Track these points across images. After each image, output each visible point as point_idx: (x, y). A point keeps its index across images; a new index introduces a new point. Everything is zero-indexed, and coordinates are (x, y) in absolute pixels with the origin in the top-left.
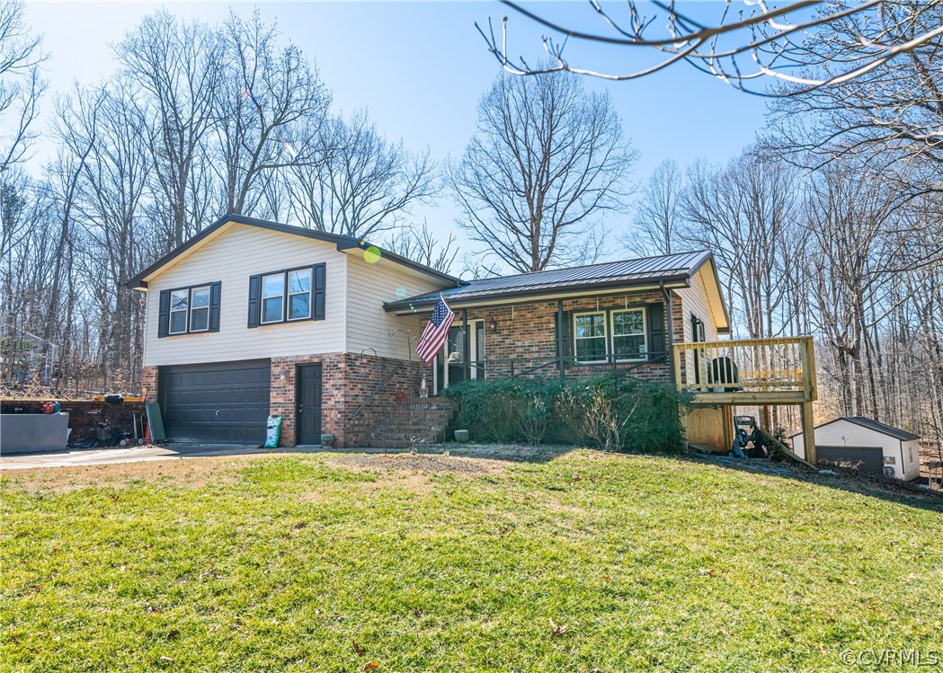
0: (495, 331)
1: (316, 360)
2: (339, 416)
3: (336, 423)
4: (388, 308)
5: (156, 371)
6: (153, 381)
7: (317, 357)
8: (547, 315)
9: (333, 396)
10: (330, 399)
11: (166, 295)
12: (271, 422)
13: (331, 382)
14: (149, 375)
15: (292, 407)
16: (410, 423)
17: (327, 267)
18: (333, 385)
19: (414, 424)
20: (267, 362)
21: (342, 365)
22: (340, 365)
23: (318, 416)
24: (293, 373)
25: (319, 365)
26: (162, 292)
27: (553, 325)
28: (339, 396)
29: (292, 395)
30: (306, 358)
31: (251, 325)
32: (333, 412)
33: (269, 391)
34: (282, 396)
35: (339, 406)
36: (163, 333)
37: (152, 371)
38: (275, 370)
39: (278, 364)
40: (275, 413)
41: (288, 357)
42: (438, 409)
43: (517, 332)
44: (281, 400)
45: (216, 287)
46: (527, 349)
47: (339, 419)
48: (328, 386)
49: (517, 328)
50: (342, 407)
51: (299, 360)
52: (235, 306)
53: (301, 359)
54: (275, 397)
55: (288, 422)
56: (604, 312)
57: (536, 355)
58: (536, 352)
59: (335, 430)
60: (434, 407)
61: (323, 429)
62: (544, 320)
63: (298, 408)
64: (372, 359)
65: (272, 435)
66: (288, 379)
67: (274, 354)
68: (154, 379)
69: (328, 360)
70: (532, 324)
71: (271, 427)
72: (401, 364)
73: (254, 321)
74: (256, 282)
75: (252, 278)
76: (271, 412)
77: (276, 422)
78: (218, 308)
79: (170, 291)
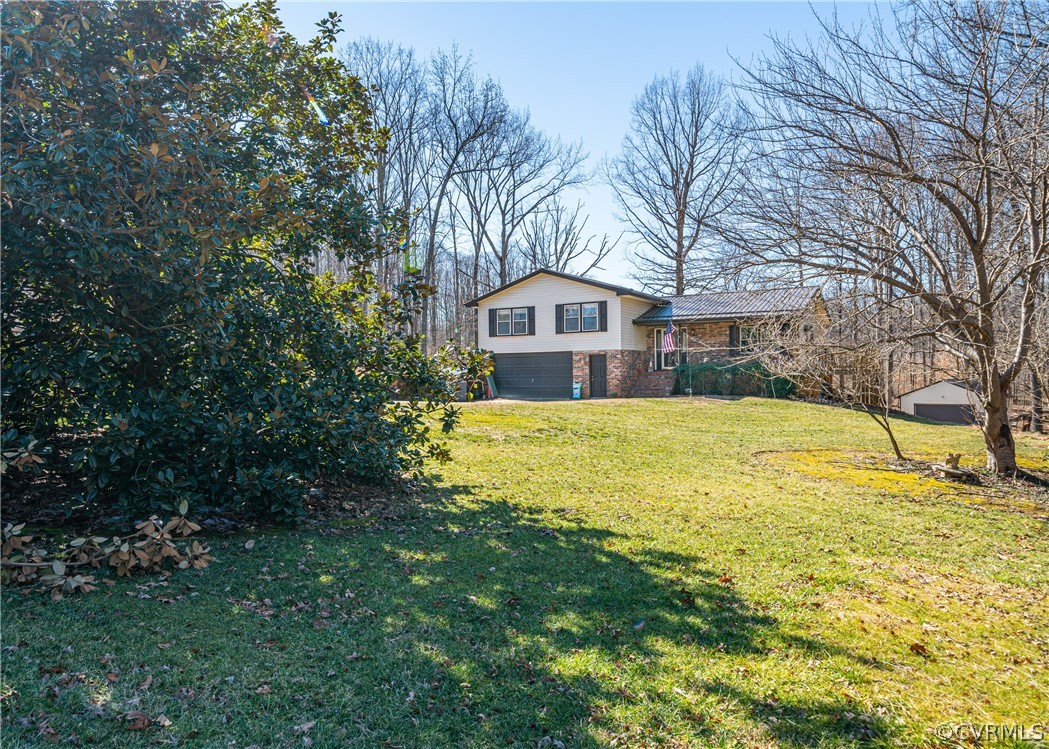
0: (693, 335)
1: (603, 353)
2: (618, 382)
3: (616, 385)
4: (634, 322)
7: (603, 351)
9: (614, 372)
10: (612, 374)
11: (492, 313)
12: (575, 386)
13: (612, 365)
15: (588, 378)
16: (651, 386)
17: (608, 303)
18: (614, 366)
20: (570, 353)
21: (619, 356)
22: (617, 356)
23: (605, 382)
24: (587, 359)
25: (605, 355)
26: (490, 311)
27: (729, 332)
28: (617, 372)
29: (587, 371)
30: (595, 352)
31: (557, 333)
32: (614, 380)
33: (572, 369)
34: (581, 372)
35: (617, 377)
36: (492, 334)
38: (575, 358)
39: (577, 354)
40: (577, 381)
41: (583, 351)
44: (580, 374)
45: (531, 310)
46: (713, 345)
47: (618, 384)
48: (610, 367)
49: (707, 333)
50: (620, 378)
51: (592, 353)
52: (545, 321)
54: (575, 372)
55: (586, 386)
59: (616, 389)
61: (608, 388)
62: (723, 329)
63: (591, 378)
64: (629, 351)
65: (577, 392)
66: (585, 363)
67: (574, 349)
69: (610, 353)
70: (716, 331)
71: (575, 388)
72: (639, 353)
73: (559, 330)
74: (559, 308)
75: (557, 306)
76: (575, 380)
77: (579, 386)
78: (534, 322)
79: (497, 309)
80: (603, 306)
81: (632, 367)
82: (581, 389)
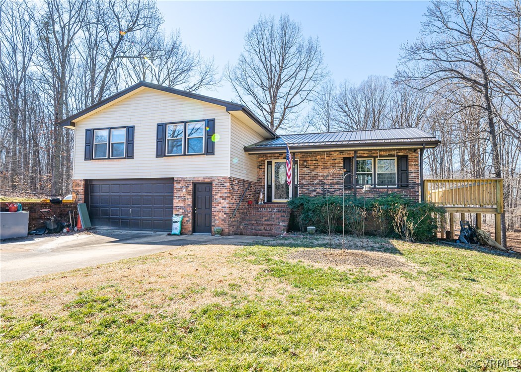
0: (306, 167)
1: (209, 181)
2: (225, 216)
3: (222, 220)
4: (246, 149)
5: (83, 182)
6: (81, 189)
7: (209, 179)
8: (339, 158)
9: (220, 203)
10: (218, 205)
11: (90, 133)
12: (175, 218)
13: (219, 195)
14: (78, 185)
15: (190, 210)
16: (263, 220)
17: (216, 121)
18: (220, 197)
19: (265, 220)
20: (171, 180)
21: (227, 184)
22: (225, 185)
23: (209, 215)
24: (190, 188)
25: (211, 183)
26: (87, 131)
27: (342, 165)
28: (225, 203)
29: (190, 202)
30: (200, 179)
31: (158, 156)
32: (221, 213)
33: (173, 199)
34: (182, 201)
35: (224, 210)
36: (89, 156)
37: (80, 182)
38: (176, 186)
39: (179, 182)
40: (177, 213)
41: (186, 178)
42: (278, 212)
43: (320, 168)
44: (182, 205)
45: (130, 130)
46: (326, 178)
47: (225, 218)
48: (217, 197)
49: (319, 165)
50: (227, 210)
51: (196, 180)
52: (146, 142)
53: (197, 179)
54: (176, 203)
55: (187, 219)
56: (373, 159)
57: (331, 181)
58: (331, 179)
59: (222, 224)
61: (213, 224)
62: (336, 161)
63: (194, 210)
64: (240, 181)
65: (176, 228)
66: (188, 192)
67: (176, 175)
68: (82, 187)
69: (217, 181)
70: (329, 163)
71: (176, 222)
72: (250, 183)
73: (160, 153)
74: (162, 128)
75: (159, 125)
76: (175, 212)
77: (179, 219)
78: (133, 144)
79: (94, 130)
80: (211, 124)
81: (242, 198)
82: (182, 223)
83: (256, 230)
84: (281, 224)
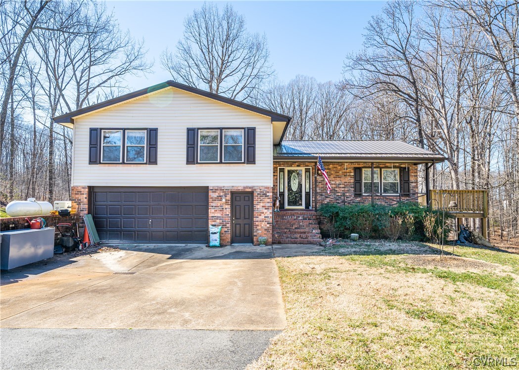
1: (250, 190)
2: (268, 225)
3: (265, 230)
5: (87, 190)
6: (84, 198)
7: (250, 188)
8: (350, 168)
9: (263, 213)
10: (260, 215)
11: (95, 135)
12: (212, 229)
13: (262, 204)
14: (79, 193)
15: (228, 219)
16: (293, 228)
17: (257, 130)
18: (263, 207)
19: (296, 228)
20: (206, 189)
21: (270, 194)
22: (268, 194)
23: (251, 225)
24: (229, 197)
25: (252, 193)
26: (91, 130)
27: (353, 174)
28: (268, 213)
29: (228, 211)
30: (239, 188)
31: (188, 163)
32: (263, 223)
33: (208, 209)
34: (219, 212)
35: (267, 219)
36: (94, 160)
37: (82, 190)
38: (211, 194)
39: (215, 190)
40: (213, 223)
41: (224, 187)
42: (304, 219)
43: (332, 176)
44: (219, 215)
45: (152, 133)
46: (338, 186)
47: (268, 227)
48: (259, 207)
49: (332, 174)
50: (270, 220)
51: (234, 189)
52: (172, 147)
53: (236, 188)
54: (212, 213)
55: (226, 230)
56: (379, 169)
57: (343, 189)
58: (343, 187)
59: (265, 234)
60: (300, 218)
61: (255, 234)
62: (348, 171)
63: (233, 220)
65: (215, 239)
66: (226, 201)
67: (211, 184)
68: (85, 196)
69: (259, 190)
70: (341, 172)
71: (215, 233)
73: (191, 160)
74: (192, 133)
75: (189, 130)
76: (210, 223)
77: (217, 229)
78: (156, 148)
79: (101, 129)
80: (250, 133)
82: (221, 233)
83: (292, 238)
84: (314, 231)
